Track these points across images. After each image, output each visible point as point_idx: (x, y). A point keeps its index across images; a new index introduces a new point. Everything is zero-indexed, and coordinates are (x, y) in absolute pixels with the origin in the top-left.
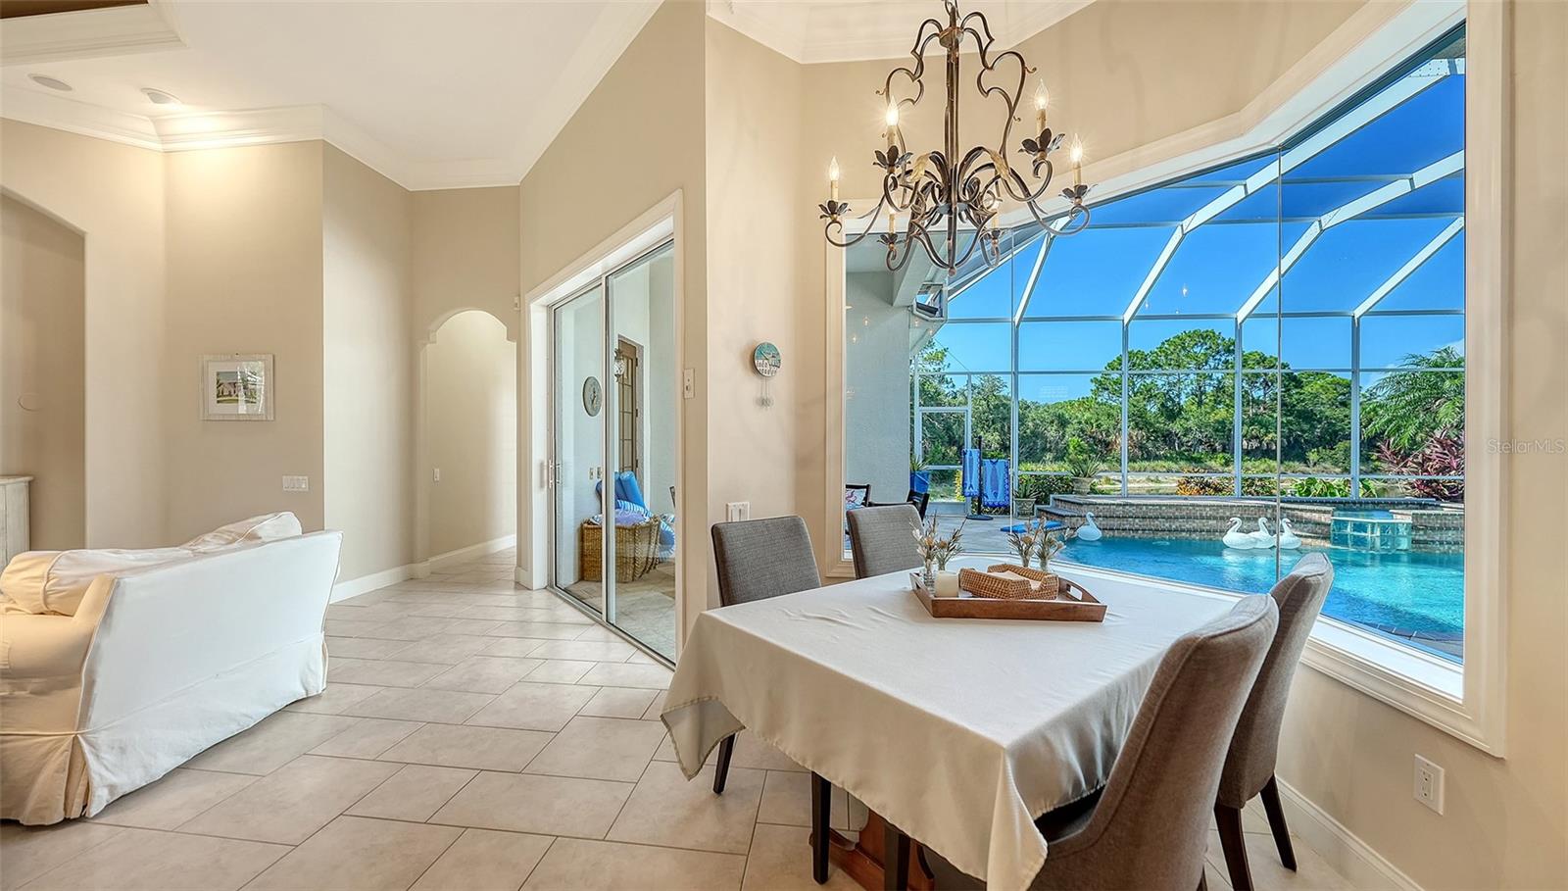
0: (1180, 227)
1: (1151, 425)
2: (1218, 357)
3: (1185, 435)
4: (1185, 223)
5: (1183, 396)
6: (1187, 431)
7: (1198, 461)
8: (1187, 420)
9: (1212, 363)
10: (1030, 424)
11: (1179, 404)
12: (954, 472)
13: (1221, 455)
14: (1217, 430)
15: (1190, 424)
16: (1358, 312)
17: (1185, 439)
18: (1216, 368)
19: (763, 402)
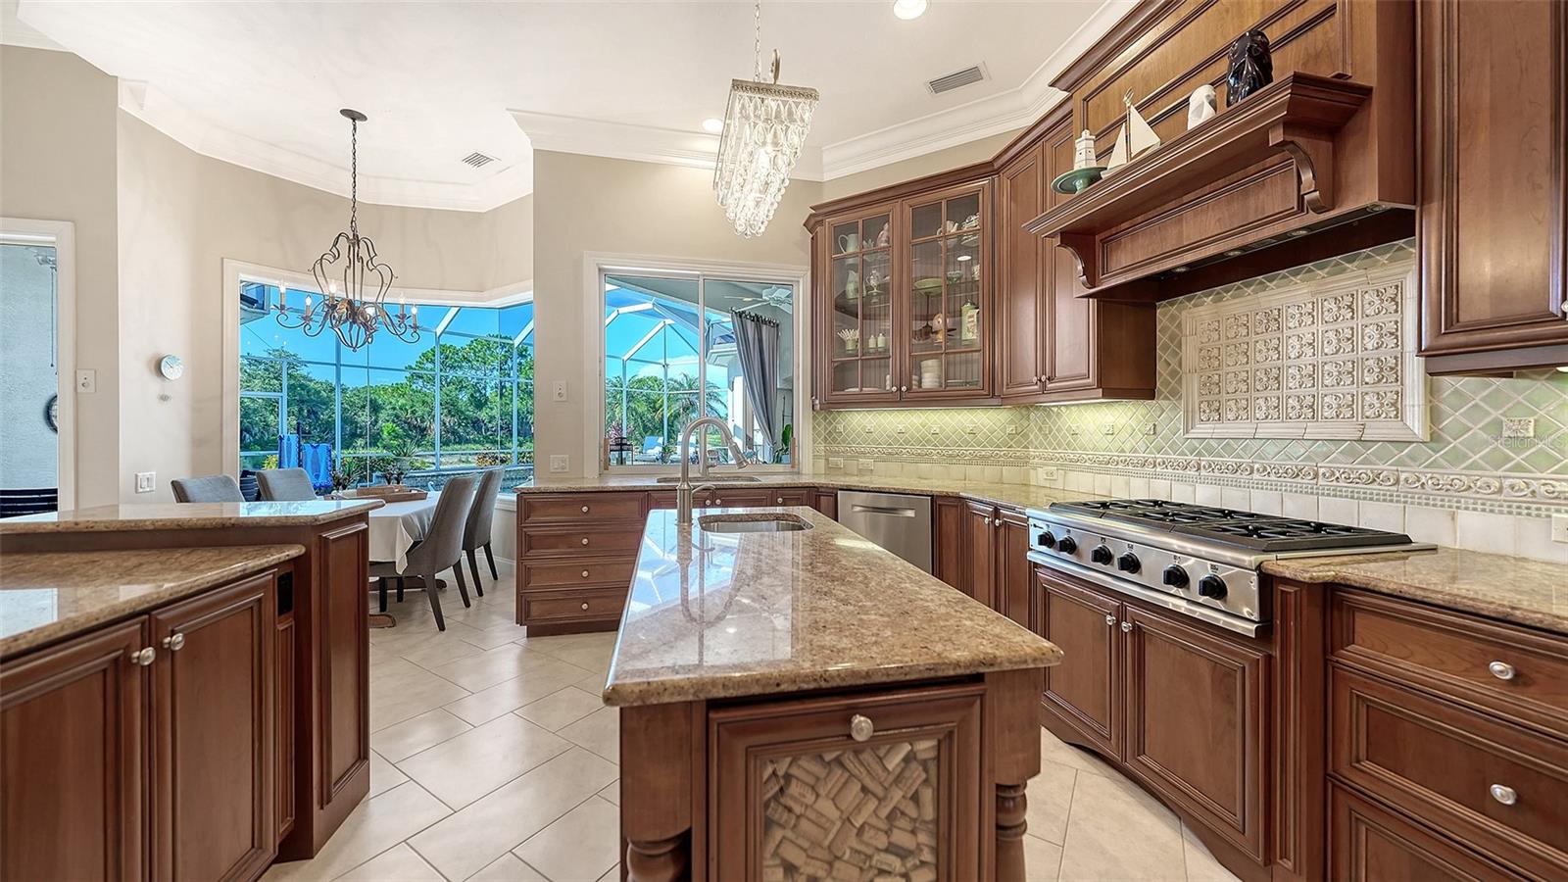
1: (462, 412)
3: (490, 422)
5: (488, 389)
6: (492, 418)
8: (492, 409)
11: (485, 395)
15: (494, 412)
16: (625, 358)
17: (490, 425)
19: (164, 398)
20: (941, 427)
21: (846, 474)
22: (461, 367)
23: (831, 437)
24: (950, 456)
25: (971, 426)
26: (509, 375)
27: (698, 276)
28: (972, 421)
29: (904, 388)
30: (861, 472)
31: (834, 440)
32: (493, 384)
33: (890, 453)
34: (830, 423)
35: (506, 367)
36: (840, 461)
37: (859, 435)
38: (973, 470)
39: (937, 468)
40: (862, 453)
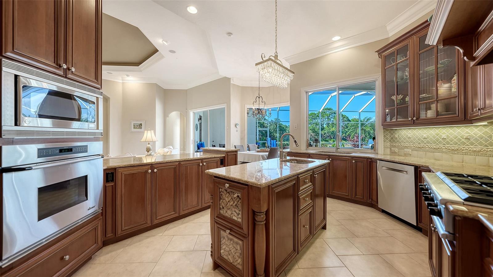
0: (330, 95)
1: (317, 132)
2: (332, 115)
3: (324, 135)
4: (332, 94)
5: (324, 125)
6: (325, 133)
7: (327, 141)
8: (325, 131)
9: (331, 116)
10: (288, 131)
11: (323, 126)
12: (266, 143)
13: (332, 140)
14: (332, 133)
15: (326, 132)
17: (324, 136)
18: (332, 118)
19: (237, 131)
20: (447, 136)
21: (399, 155)
22: (316, 119)
23: (393, 140)
24: (453, 150)
25: (466, 135)
26: (330, 120)
27: (336, 87)
28: (467, 133)
29: (415, 118)
30: (406, 155)
31: (394, 141)
32: (326, 123)
33: (419, 147)
34: (392, 134)
35: (330, 117)
36: (396, 150)
37: (405, 139)
38: (467, 158)
39: (445, 156)
40: (406, 146)
